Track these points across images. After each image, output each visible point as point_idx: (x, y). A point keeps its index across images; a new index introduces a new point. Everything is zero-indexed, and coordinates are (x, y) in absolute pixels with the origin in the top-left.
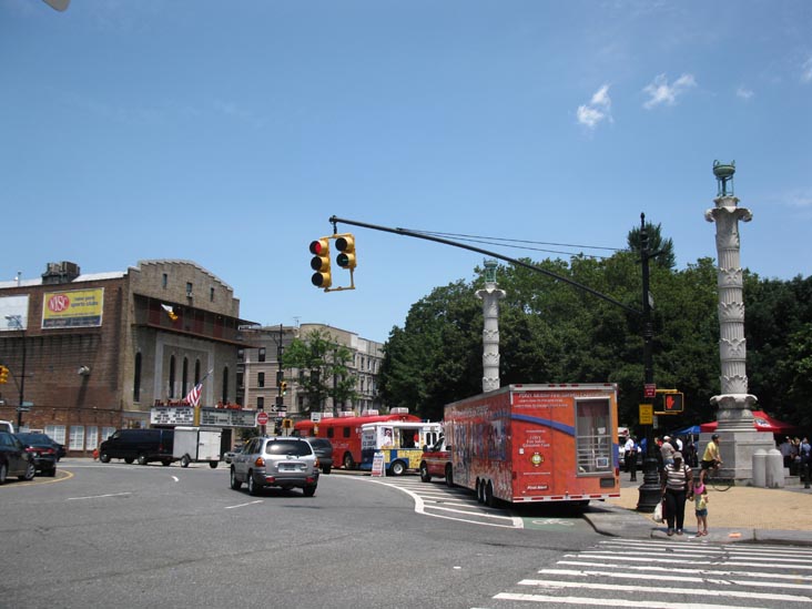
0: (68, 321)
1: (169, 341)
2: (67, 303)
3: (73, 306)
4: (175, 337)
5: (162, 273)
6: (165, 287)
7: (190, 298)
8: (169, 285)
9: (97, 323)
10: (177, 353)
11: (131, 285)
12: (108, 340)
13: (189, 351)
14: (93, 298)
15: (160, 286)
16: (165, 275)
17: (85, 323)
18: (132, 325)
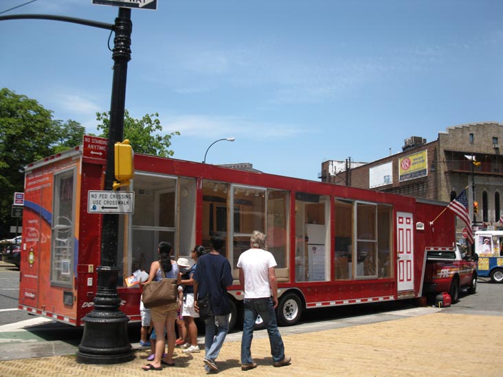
0: (411, 175)
1: (479, 181)
2: (410, 163)
3: (414, 164)
4: (485, 178)
5: (468, 133)
6: (472, 143)
7: (497, 149)
8: (476, 141)
9: (425, 174)
10: (488, 188)
11: (441, 145)
12: (432, 184)
13: (498, 187)
14: (422, 157)
15: (468, 143)
16: (472, 135)
17: (420, 175)
18: (445, 173)
